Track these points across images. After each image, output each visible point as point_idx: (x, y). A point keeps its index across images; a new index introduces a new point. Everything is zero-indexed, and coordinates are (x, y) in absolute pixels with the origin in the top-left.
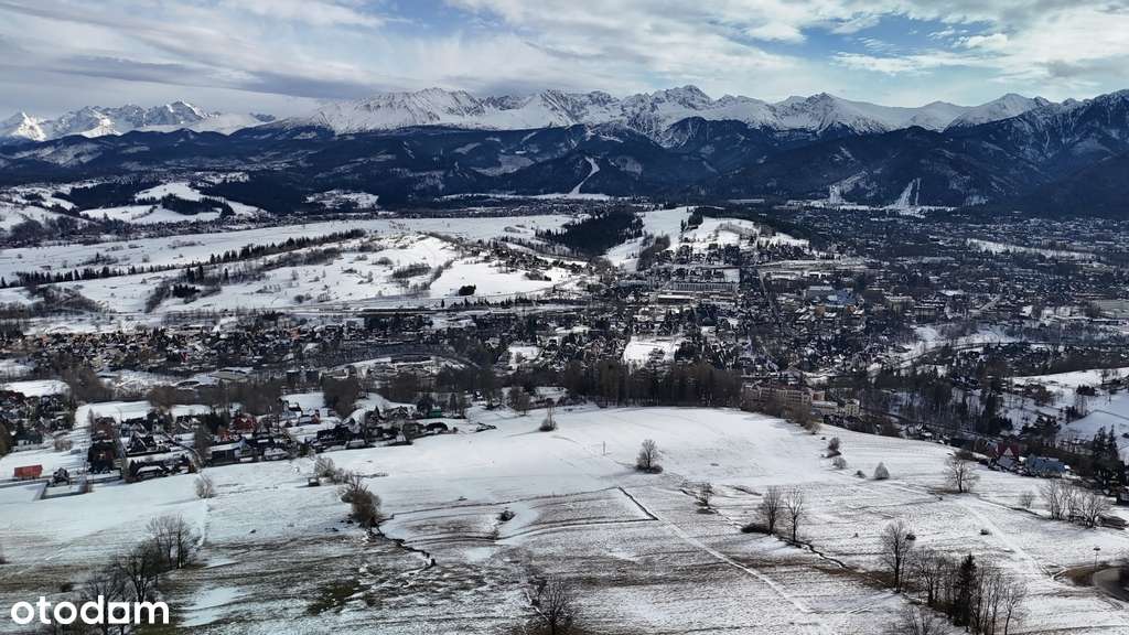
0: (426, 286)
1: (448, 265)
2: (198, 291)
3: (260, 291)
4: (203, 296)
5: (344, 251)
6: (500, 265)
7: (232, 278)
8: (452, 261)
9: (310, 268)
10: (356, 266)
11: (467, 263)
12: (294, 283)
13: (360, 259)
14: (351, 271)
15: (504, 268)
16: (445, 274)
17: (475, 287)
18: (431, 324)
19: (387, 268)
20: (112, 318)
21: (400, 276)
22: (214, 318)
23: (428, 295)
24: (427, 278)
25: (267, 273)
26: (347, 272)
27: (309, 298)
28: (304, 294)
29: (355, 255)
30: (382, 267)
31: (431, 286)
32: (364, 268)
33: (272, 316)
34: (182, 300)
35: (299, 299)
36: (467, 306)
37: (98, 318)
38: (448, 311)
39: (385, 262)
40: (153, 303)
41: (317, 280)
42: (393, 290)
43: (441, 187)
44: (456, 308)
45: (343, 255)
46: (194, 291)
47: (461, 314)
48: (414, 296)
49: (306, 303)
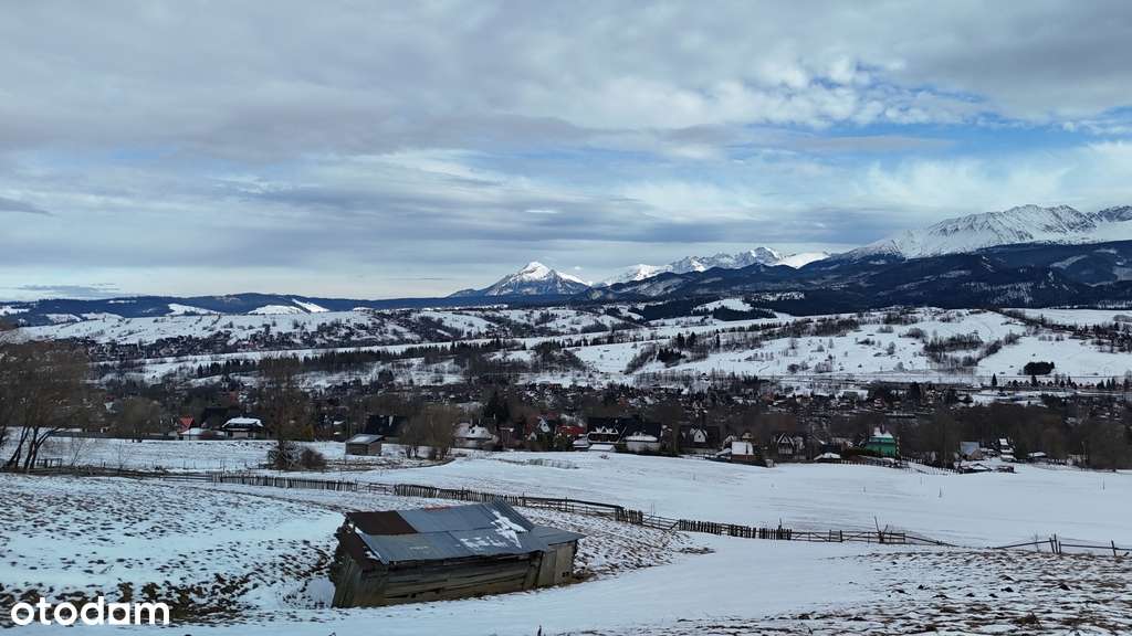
0: (971, 362)
1: (1012, 340)
2: (685, 357)
3: (749, 359)
4: (688, 362)
5: (864, 323)
6: (1100, 343)
7: (724, 346)
8: (1018, 337)
9: (816, 339)
10: (877, 338)
11: (1044, 339)
12: (791, 352)
13: (882, 331)
14: (867, 342)
15: (1107, 348)
16: (1005, 351)
17: (1052, 366)
18: (968, 400)
19: (918, 342)
20: (590, 376)
21: (934, 350)
22: (687, 380)
23: (971, 372)
24: (974, 354)
25: (765, 343)
26: (862, 343)
27: (805, 368)
28: (799, 363)
29: (877, 327)
30: (912, 340)
31: (979, 363)
32: (886, 340)
33: (754, 382)
34: (663, 364)
35: (793, 368)
36: (1035, 385)
37: (579, 375)
38: (1001, 389)
39: (917, 335)
40: (635, 365)
41: (821, 350)
42: (922, 363)
43: (1027, 300)
44: (1015, 386)
45: (861, 327)
46: (679, 356)
47: (1023, 394)
48: (951, 371)
49: (800, 373)
